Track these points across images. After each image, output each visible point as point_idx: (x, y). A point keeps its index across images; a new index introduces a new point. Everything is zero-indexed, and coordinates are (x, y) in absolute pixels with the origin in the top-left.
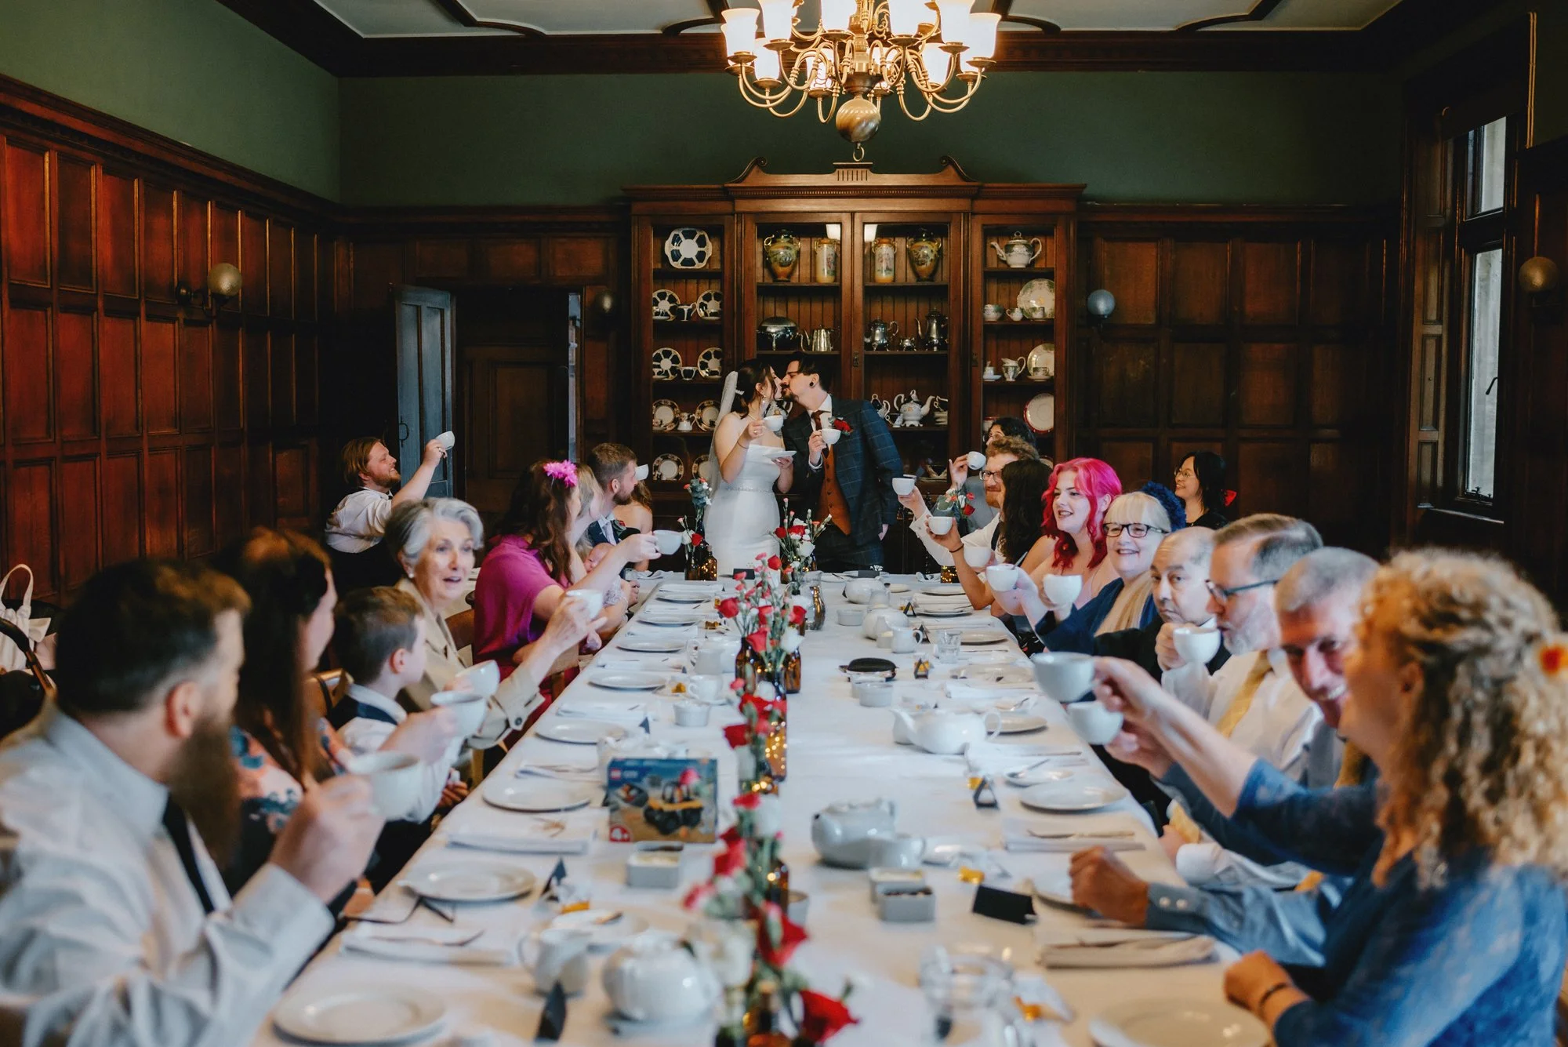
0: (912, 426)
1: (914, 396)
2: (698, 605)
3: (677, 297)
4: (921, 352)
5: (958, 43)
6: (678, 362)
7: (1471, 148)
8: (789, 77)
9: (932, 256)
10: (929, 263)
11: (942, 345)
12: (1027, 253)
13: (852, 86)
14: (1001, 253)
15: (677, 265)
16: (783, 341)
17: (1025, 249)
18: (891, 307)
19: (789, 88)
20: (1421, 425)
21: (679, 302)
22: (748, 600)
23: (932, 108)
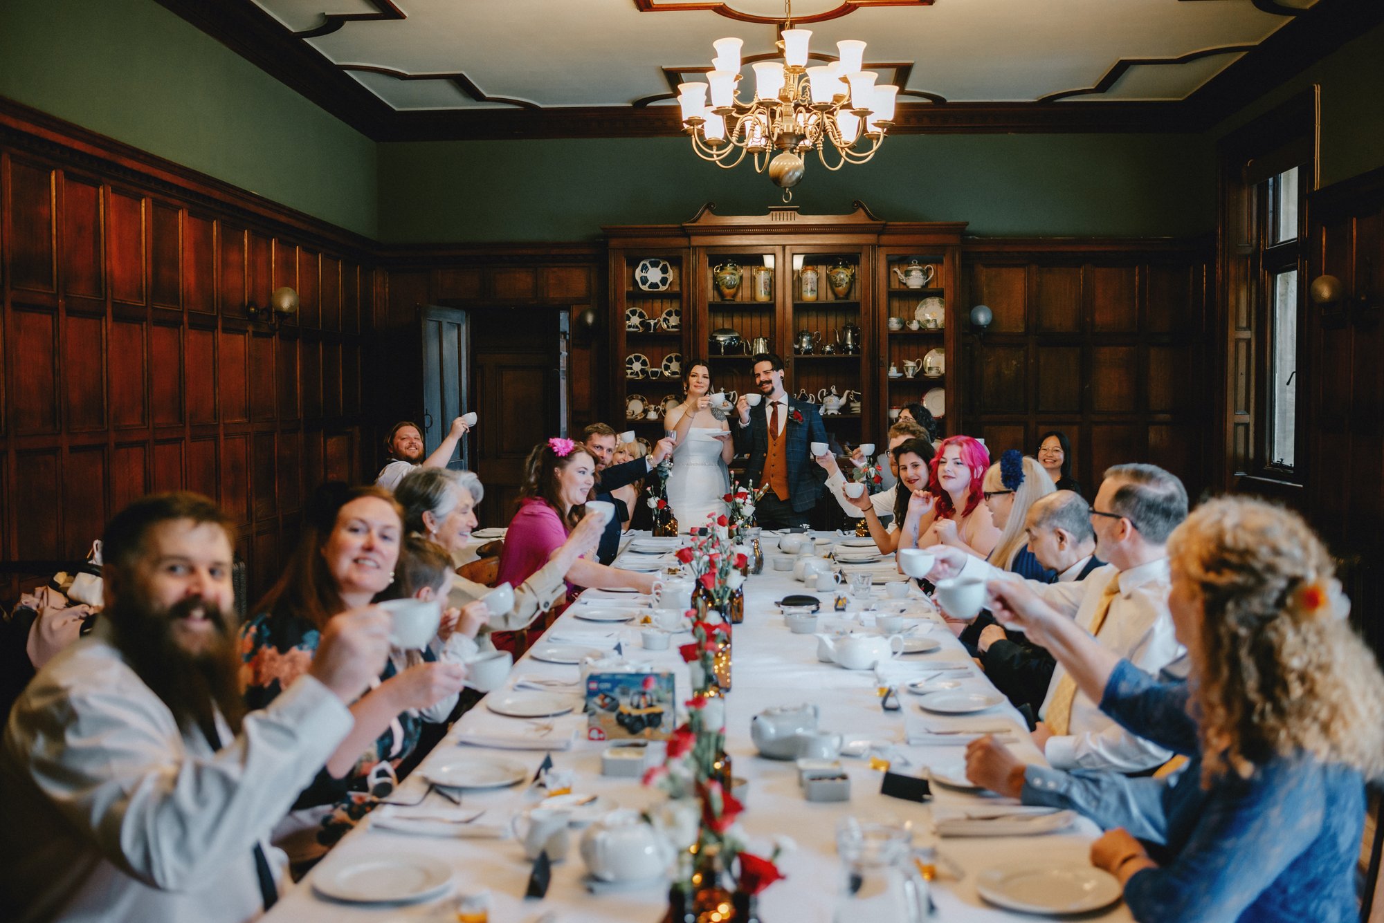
0: (832, 414)
1: (834, 390)
2: (661, 555)
3: (645, 314)
4: (839, 355)
5: (865, 109)
6: (646, 365)
7: (1271, 192)
8: (731, 136)
9: (847, 280)
10: (844, 285)
11: (855, 350)
12: (922, 277)
13: (781, 144)
14: (902, 277)
15: (645, 288)
16: (729, 348)
17: (920, 274)
18: (815, 320)
19: (731, 145)
20: (1236, 410)
21: (647, 317)
22: (701, 549)
23: (845, 161)
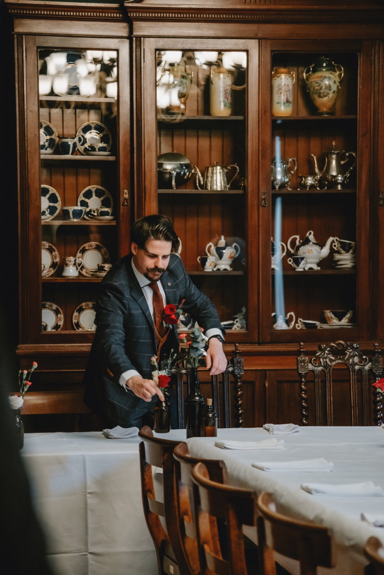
0: (311, 269)
1: (311, 237)
3: (55, 130)
4: (326, 190)
6: (56, 201)
9: (334, 88)
10: (331, 95)
16: (182, 180)
